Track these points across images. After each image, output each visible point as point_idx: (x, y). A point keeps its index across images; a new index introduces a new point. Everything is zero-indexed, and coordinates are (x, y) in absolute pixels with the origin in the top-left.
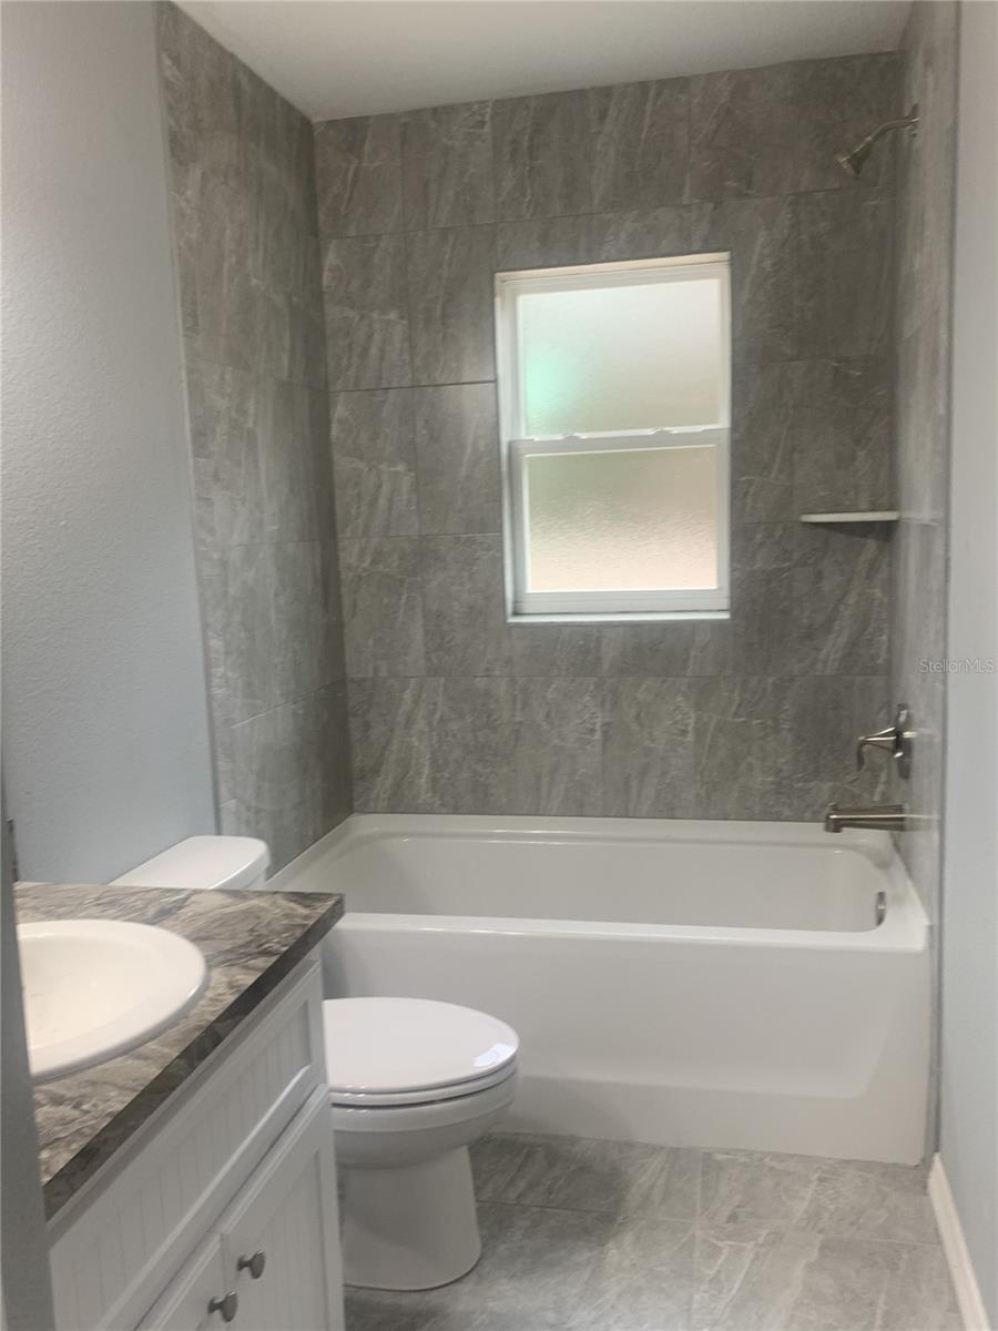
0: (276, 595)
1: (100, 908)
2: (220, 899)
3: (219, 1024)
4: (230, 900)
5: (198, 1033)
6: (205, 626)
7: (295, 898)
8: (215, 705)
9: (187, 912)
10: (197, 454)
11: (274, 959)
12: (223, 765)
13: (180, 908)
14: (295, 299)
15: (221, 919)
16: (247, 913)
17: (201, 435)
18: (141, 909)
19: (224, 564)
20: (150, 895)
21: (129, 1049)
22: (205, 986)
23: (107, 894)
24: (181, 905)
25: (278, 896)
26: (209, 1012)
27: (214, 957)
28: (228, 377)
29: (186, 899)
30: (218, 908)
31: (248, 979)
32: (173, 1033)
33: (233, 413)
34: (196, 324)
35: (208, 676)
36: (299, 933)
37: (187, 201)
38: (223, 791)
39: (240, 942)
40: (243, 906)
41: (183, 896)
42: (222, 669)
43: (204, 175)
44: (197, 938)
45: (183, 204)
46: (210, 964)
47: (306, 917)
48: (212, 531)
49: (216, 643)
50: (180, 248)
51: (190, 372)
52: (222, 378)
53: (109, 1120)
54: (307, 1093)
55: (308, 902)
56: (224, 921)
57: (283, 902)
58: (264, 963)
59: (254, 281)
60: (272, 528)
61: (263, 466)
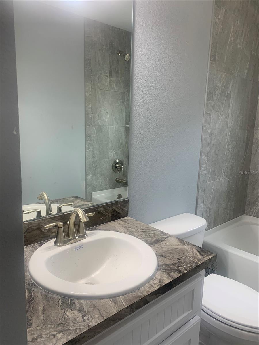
0: (228, 145)
1: (142, 233)
2: (176, 242)
3: (148, 297)
4: (179, 243)
5: (137, 299)
6: (202, 152)
7: (199, 250)
8: (201, 176)
9: (164, 243)
10: (208, 99)
11: (180, 275)
12: (200, 193)
13: (163, 241)
14: (253, 53)
15: (172, 250)
16: (181, 250)
17: (210, 94)
18: (151, 237)
19: (211, 134)
20: (157, 233)
21: (113, 297)
22: (152, 278)
23: (147, 228)
24: (163, 240)
25: (195, 247)
26: (147, 291)
27: (162, 265)
28: (224, 76)
29: (167, 238)
30: (174, 245)
31: (167, 281)
32: (130, 295)
33: (223, 88)
34: (215, 59)
35: (200, 167)
36: (193, 266)
37: (219, 19)
38: (199, 201)
39: (173, 262)
40: (181, 247)
41: (166, 237)
42: (205, 166)
43: (226, 11)
44: (160, 256)
45: (217, 20)
46: (159, 268)
47: (199, 260)
48: (209, 124)
49: (204, 157)
50: (213, 34)
51: (210, 74)
52: (221, 77)
53: (88, 329)
54: (190, 319)
55: (203, 254)
56: (173, 251)
57: (195, 250)
58: (176, 275)
59: (239, 46)
60: (231, 124)
61: (231, 105)
